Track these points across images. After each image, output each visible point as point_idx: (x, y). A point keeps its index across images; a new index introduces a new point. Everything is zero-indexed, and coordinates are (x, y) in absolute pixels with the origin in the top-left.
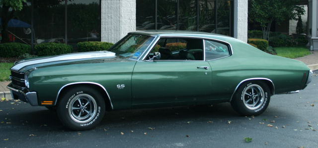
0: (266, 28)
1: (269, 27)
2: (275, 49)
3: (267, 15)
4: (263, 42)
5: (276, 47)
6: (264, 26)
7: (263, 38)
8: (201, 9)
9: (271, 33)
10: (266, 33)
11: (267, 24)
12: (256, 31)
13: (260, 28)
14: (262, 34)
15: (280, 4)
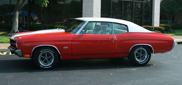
0: (169, 19)
1: (171, 18)
2: (174, 30)
3: (170, 11)
4: (168, 26)
5: (175, 29)
6: (168, 17)
7: (167, 24)
8: (135, 8)
9: (172, 21)
10: (170, 21)
11: (170, 17)
12: (164, 20)
13: (166, 19)
14: (167, 22)
15: (177, 5)
